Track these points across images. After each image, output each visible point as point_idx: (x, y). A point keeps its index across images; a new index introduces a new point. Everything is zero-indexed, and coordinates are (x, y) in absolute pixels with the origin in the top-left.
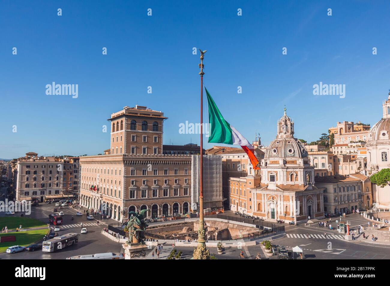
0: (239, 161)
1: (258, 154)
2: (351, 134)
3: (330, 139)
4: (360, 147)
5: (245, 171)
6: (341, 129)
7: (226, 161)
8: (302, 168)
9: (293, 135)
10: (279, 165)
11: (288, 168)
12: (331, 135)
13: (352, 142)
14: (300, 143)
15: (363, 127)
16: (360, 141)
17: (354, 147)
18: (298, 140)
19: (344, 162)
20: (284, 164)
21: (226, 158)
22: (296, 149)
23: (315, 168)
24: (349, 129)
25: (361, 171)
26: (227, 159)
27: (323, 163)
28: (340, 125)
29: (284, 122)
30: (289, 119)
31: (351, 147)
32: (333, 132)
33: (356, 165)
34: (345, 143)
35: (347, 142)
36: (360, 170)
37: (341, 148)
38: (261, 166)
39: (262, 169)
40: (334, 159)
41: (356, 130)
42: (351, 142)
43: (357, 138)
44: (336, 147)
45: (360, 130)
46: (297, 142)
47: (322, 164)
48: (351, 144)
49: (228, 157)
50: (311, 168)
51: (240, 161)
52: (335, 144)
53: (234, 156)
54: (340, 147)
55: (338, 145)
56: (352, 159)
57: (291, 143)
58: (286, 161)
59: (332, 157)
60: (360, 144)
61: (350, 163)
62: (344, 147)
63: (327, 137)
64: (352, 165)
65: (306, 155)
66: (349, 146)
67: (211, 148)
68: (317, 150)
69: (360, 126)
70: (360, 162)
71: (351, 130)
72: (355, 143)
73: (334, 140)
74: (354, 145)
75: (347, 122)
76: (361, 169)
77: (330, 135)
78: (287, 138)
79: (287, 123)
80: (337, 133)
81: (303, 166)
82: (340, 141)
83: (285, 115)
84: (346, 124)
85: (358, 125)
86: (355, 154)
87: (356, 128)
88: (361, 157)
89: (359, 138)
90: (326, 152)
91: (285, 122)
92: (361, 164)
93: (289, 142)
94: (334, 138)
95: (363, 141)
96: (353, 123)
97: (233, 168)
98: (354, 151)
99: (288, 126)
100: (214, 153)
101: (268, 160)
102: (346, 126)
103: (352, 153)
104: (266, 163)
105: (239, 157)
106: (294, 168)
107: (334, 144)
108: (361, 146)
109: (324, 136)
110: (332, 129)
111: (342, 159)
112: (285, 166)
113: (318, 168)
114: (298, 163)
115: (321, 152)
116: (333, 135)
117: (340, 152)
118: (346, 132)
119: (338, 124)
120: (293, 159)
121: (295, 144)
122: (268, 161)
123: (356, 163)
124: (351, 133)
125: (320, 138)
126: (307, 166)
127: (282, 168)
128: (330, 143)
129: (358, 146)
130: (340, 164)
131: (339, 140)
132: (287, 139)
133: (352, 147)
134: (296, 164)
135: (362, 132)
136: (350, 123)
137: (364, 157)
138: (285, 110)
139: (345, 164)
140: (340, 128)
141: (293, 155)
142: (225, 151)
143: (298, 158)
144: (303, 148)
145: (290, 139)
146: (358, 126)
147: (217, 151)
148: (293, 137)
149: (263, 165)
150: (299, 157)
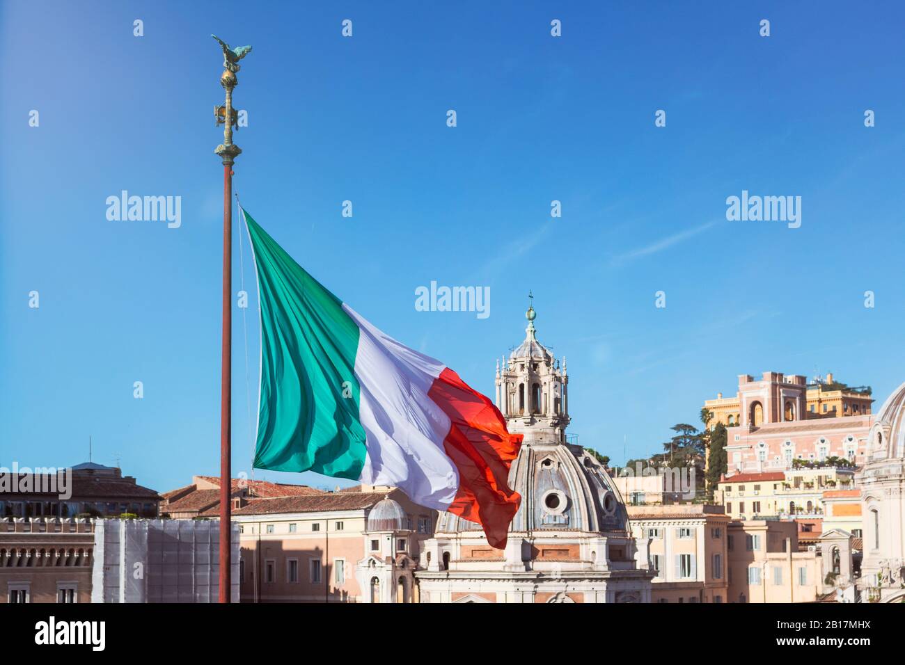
0: (317, 548)
1: (408, 515)
2: (796, 429)
3: (708, 451)
4: (834, 484)
5: (345, 594)
6: (755, 404)
7: (253, 547)
8: (601, 580)
9: (566, 431)
10: (503, 564)
11: (540, 578)
12: (711, 434)
13: (799, 461)
14: (594, 466)
15: (844, 400)
16: (832, 462)
17: (809, 486)
18: (587, 454)
19: (770, 550)
20: (525, 560)
21: (256, 531)
22: (578, 491)
23: (656, 580)
24: (788, 405)
25: (840, 592)
26: (263, 538)
27: (684, 556)
28: (751, 388)
29: (526, 371)
30: (547, 356)
31: (797, 486)
32: (719, 417)
33: (819, 563)
34: (771, 468)
35: (781, 463)
36: (833, 584)
37: (757, 488)
38: (422, 569)
39: (427, 582)
40: (729, 537)
41: (816, 411)
42: (797, 464)
43: (818, 446)
44: (735, 486)
45: (832, 414)
46: (582, 460)
47: (679, 560)
48: (798, 473)
49: (264, 526)
50: (638, 578)
51: (322, 547)
52: (730, 474)
53: (293, 524)
54: (749, 486)
55: (742, 478)
56: (803, 537)
57: (553, 466)
58: (532, 545)
59: (721, 527)
60: (831, 472)
61: (795, 555)
62: (767, 486)
63: (693, 439)
64: (802, 564)
65: (619, 521)
66: (786, 482)
67: (185, 486)
68: (660, 499)
69: (831, 394)
70: (835, 553)
71: (796, 409)
72: (810, 466)
73: (726, 453)
74: (809, 475)
75: (781, 375)
76: (839, 581)
77: (707, 432)
78: (538, 443)
79: (537, 376)
80: (738, 425)
81: (606, 568)
82: (749, 458)
83: (530, 338)
84: (774, 386)
85: (826, 388)
86: (812, 516)
87: (816, 404)
88: (839, 531)
89: (827, 445)
90: (699, 509)
91: (529, 369)
92: (838, 561)
93: (547, 462)
94: (724, 443)
95: (845, 461)
96: (802, 379)
97: (288, 580)
98: (809, 503)
99: (545, 389)
100: (201, 511)
101: (453, 542)
102: (774, 393)
103: (801, 509)
104: (446, 557)
105: (316, 527)
106: (566, 580)
107: (726, 472)
108: (838, 483)
109: (685, 437)
110: (717, 403)
111: (760, 537)
112: (528, 569)
113: (665, 576)
114: (583, 556)
115: (676, 509)
116: (721, 432)
117: (749, 508)
118: (775, 419)
119: (744, 385)
120: (564, 538)
121: (572, 473)
122: (454, 547)
123: (819, 554)
124: (797, 422)
125: (667, 446)
126: (622, 567)
127: (517, 580)
128: (707, 467)
129: (827, 483)
130: (752, 559)
131: (746, 456)
132: (536, 449)
133: (802, 485)
134: (577, 558)
135: (840, 419)
136: (790, 379)
137: (848, 529)
138: (532, 315)
139: (773, 559)
140: (750, 402)
141: (563, 521)
142: (250, 500)
143: (584, 535)
144: (605, 487)
145: (552, 448)
146: (823, 395)
147: (211, 502)
148: (562, 440)
149: (434, 565)
150: (591, 529)
